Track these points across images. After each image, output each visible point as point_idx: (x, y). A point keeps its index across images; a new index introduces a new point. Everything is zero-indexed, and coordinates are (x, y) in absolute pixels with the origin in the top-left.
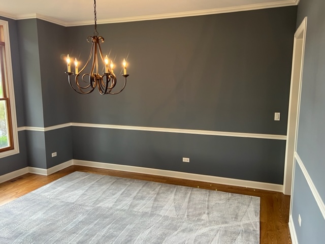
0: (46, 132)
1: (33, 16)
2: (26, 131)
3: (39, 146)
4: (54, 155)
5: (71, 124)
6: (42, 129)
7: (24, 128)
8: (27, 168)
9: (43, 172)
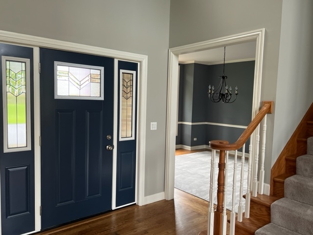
0: (192, 125)
1: (193, 62)
2: (181, 124)
3: (188, 133)
4: (195, 139)
5: (206, 123)
6: (190, 124)
7: (180, 123)
8: (180, 145)
9: (189, 148)
